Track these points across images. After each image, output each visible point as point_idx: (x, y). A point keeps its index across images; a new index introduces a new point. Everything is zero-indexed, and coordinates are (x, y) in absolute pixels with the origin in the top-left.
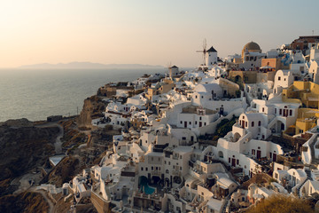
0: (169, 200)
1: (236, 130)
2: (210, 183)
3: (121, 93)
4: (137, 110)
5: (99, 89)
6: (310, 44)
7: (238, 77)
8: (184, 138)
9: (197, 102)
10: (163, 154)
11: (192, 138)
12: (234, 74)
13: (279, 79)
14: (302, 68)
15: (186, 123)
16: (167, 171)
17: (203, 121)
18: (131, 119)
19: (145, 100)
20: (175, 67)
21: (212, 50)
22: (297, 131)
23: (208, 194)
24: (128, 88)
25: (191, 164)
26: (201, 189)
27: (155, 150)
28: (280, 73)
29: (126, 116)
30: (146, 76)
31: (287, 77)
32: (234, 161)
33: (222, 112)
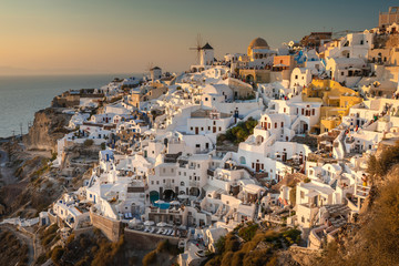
0: (190, 213)
1: (257, 132)
2: (235, 191)
3: (86, 102)
4: (123, 119)
5: (55, 99)
6: (322, 41)
7: (249, 77)
8: (198, 146)
9: (208, 105)
10: (178, 164)
11: (207, 145)
12: (245, 73)
13: (296, 77)
14: (317, 66)
15: (197, 129)
16: (182, 184)
17: (217, 126)
18: (117, 131)
19: (130, 108)
20: (157, 68)
21: (208, 47)
22: (322, 130)
23: (234, 203)
24: (96, 96)
25: (210, 173)
26: (225, 198)
27: (166, 161)
28: (296, 71)
29: (109, 128)
30: (117, 80)
31: (305, 76)
32: (258, 166)
33: (236, 116)
